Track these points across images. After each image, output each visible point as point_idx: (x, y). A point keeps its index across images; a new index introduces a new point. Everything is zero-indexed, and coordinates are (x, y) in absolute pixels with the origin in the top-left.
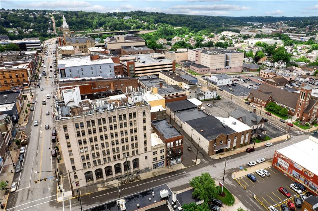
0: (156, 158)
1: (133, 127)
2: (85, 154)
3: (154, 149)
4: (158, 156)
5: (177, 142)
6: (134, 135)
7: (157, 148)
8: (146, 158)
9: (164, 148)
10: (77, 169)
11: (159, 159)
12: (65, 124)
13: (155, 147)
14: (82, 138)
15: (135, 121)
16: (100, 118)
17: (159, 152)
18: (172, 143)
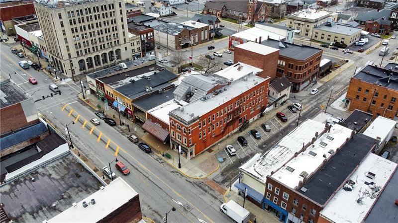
0: (134, 49)
1: (113, 18)
2: (78, 42)
3: (131, 40)
4: (136, 47)
5: (149, 35)
6: (114, 25)
7: (134, 40)
8: (126, 48)
9: (139, 40)
10: (72, 57)
11: (136, 51)
12: (59, 12)
13: (132, 39)
14: (74, 26)
15: (114, 12)
16: (86, 8)
17: (135, 43)
18: (145, 35)
